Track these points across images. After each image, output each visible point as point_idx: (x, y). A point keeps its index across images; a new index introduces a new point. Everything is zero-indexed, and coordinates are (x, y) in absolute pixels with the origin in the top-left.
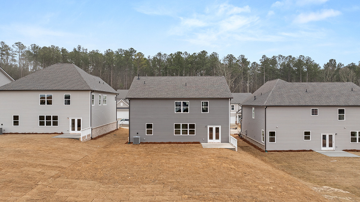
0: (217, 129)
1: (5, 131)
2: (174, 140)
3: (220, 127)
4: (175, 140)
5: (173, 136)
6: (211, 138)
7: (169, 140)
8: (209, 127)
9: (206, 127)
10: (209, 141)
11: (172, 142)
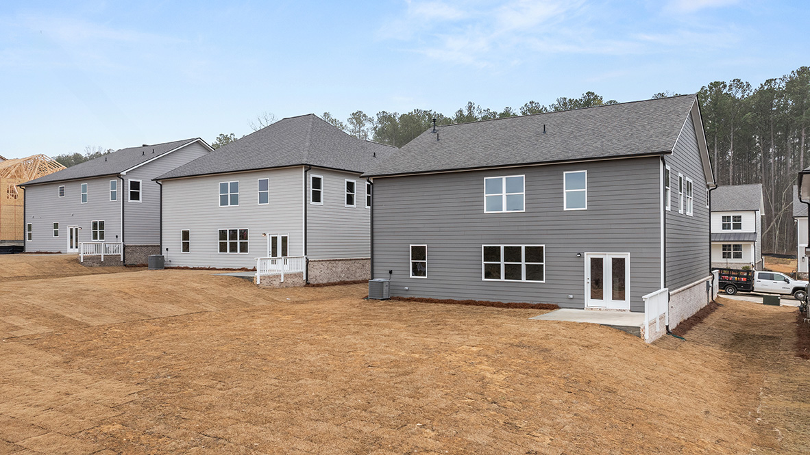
0: (618, 265)
1: (172, 263)
2: (482, 296)
3: (627, 256)
4: (485, 297)
5: (478, 283)
6: (597, 293)
7: (468, 296)
8: (588, 257)
9: (581, 256)
10: (589, 302)
11: (477, 300)
